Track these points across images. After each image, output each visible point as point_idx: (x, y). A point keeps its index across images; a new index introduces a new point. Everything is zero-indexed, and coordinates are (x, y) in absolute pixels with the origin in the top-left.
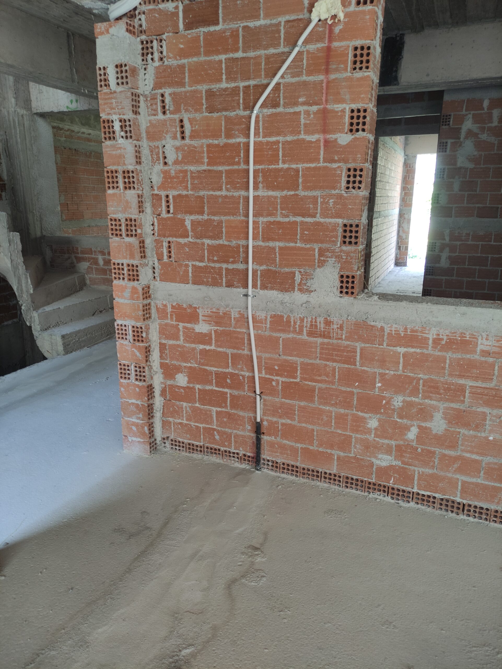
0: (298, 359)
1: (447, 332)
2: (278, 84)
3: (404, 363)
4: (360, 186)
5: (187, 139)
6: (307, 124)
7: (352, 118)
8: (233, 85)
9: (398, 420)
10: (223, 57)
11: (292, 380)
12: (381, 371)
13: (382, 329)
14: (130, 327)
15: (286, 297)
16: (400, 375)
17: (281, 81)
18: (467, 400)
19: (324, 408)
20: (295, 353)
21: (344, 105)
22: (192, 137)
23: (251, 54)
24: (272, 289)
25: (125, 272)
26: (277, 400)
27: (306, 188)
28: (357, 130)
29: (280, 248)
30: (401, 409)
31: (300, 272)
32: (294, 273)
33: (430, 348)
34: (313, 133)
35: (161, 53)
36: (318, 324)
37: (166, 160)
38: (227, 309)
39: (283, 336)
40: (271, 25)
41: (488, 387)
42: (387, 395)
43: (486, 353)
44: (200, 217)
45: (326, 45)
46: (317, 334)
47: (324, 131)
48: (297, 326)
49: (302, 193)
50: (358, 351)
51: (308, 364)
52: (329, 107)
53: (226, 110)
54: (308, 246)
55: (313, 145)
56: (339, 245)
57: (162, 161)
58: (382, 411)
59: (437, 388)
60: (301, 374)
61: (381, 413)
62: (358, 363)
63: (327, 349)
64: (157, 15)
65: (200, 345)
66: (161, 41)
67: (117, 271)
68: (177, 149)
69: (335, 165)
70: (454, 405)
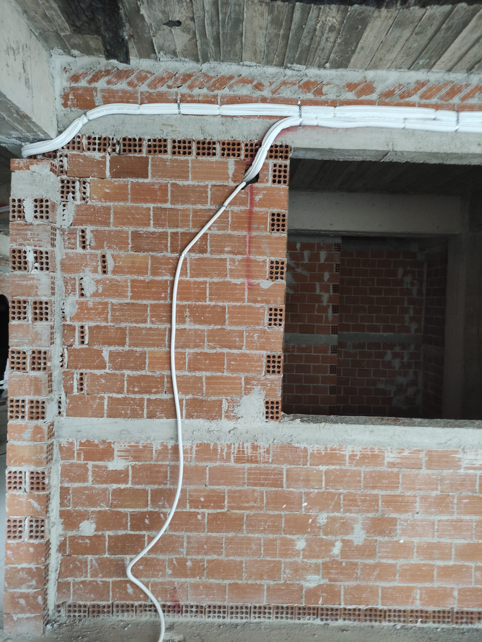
0: (225, 487)
1: (360, 448)
2: (205, 234)
3: (326, 480)
4: (281, 323)
5: (109, 273)
6: (233, 269)
7: (272, 268)
8: (161, 230)
9: (324, 537)
10: (151, 206)
11: (219, 511)
12: (306, 490)
13: (306, 450)
14: (27, 474)
15: (213, 425)
16: (323, 493)
17: (208, 232)
18: (380, 509)
19: (253, 535)
20: (223, 481)
21: (265, 257)
22: (114, 272)
23: (180, 207)
24: (198, 417)
25: (27, 409)
26: (202, 534)
27: (231, 323)
28: (277, 278)
29: (208, 378)
30: (326, 525)
31: (227, 400)
32: (221, 401)
33: (347, 464)
34: (238, 277)
35: (84, 193)
36: (245, 449)
37: (83, 292)
38: (149, 442)
39: (210, 464)
40: (198, 186)
41: (395, 494)
42: (312, 513)
43: (392, 465)
44: (120, 349)
45: (248, 208)
46: (244, 460)
47: (248, 277)
48: (224, 453)
49: (228, 327)
50: (285, 473)
51: (235, 492)
52: (252, 257)
53: (153, 251)
54: (235, 375)
55: (238, 287)
56: (263, 374)
57: (78, 292)
58: (309, 530)
59: (355, 500)
60: (228, 502)
61: (308, 533)
62: (285, 485)
63: (254, 474)
64: (81, 160)
65: (114, 484)
66: (84, 183)
67: (15, 409)
68: (98, 282)
69: (258, 305)
70: (371, 515)
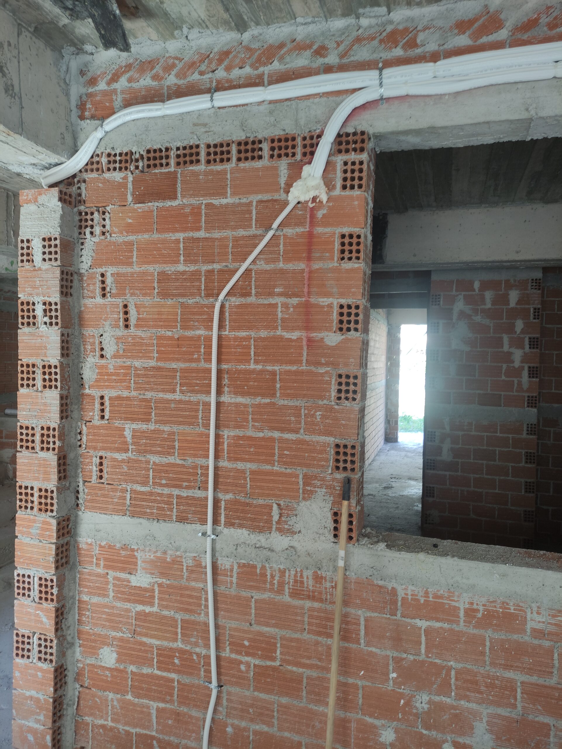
0: (277, 630)
1: (484, 600)
3: (427, 644)
4: (355, 396)
5: (132, 328)
6: (286, 319)
7: (342, 314)
9: (425, 732)
10: (181, 236)
11: (269, 663)
12: (396, 654)
13: (394, 591)
14: (36, 579)
15: (261, 539)
16: (423, 662)
19: (316, 708)
20: (274, 622)
21: (331, 300)
22: (138, 326)
23: (217, 234)
24: (241, 526)
25: (36, 499)
26: (247, 693)
27: (284, 396)
28: (349, 330)
29: (252, 472)
30: (428, 713)
31: (279, 505)
32: (271, 507)
33: (462, 623)
34: (293, 329)
35: (104, 226)
36: (305, 579)
37: (104, 353)
38: (178, 553)
39: (257, 595)
40: (240, 204)
41: (546, 684)
42: (404, 690)
43: (540, 634)
45: (308, 230)
46: (303, 595)
47: (307, 328)
48: (275, 582)
49: (280, 402)
50: (362, 622)
51: (291, 640)
52: (313, 300)
54: (289, 471)
55: (293, 344)
56: (330, 472)
57: (98, 354)
58: (400, 716)
59: (476, 683)
60: (281, 653)
61: (399, 720)
62: (362, 641)
63: (317, 618)
65: (137, 605)
66: (104, 213)
67: (23, 497)
68: (118, 339)
69: (322, 370)
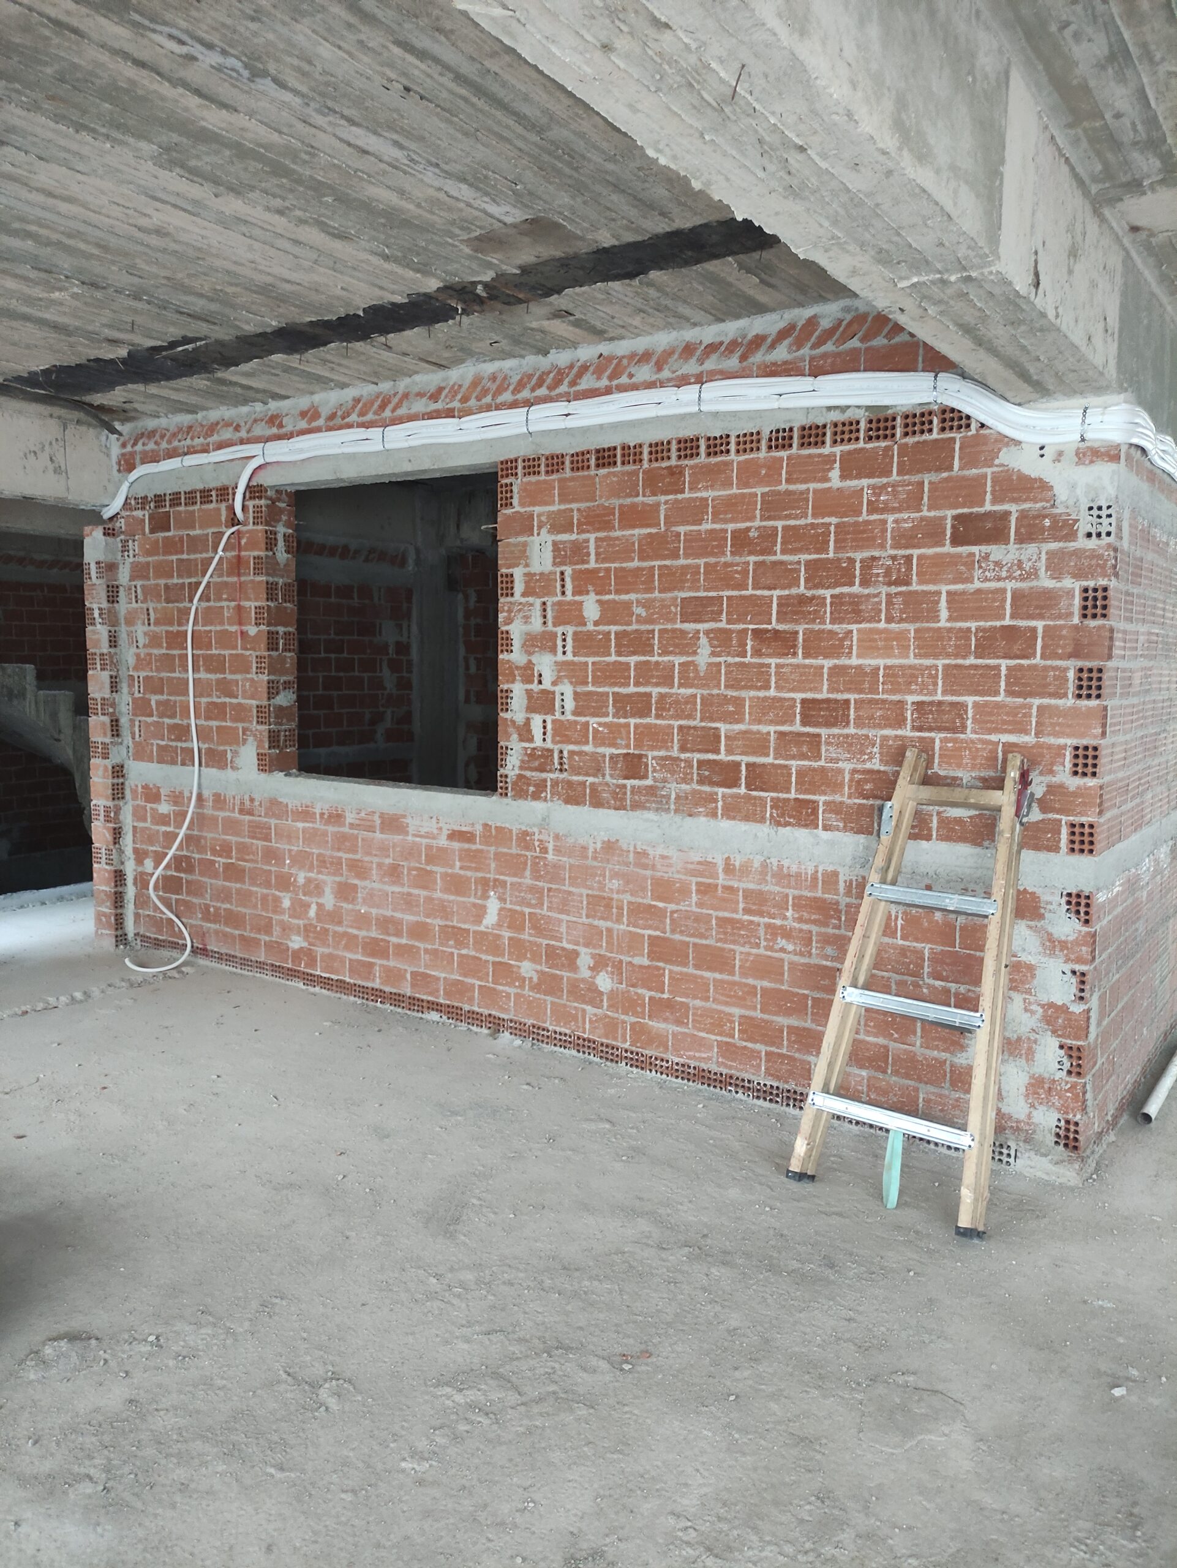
0: (233, 837)
1: (327, 806)
2: (209, 583)
5: (152, 625)
6: (229, 616)
7: (256, 613)
8: (181, 581)
9: (303, 898)
10: (174, 558)
11: (229, 861)
12: (289, 847)
13: (287, 805)
14: (103, 807)
15: (223, 775)
16: (301, 851)
17: (211, 580)
18: (345, 873)
19: (253, 889)
20: (231, 832)
21: (251, 603)
22: (156, 624)
23: (192, 557)
24: (212, 766)
25: (100, 750)
26: (220, 883)
27: (230, 672)
28: (260, 624)
29: (217, 727)
30: (304, 885)
31: (231, 750)
32: (226, 751)
33: (318, 822)
34: (233, 624)
35: (135, 551)
36: (245, 801)
37: (138, 644)
38: (182, 788)
39: (222, 814)
40: (203, 535)
41: (356, 858)
43: (352, 826)
44: (161, 697)
45: (237, 553)
46: (245, 812)
47: (240, 624)
48: (231, 804)
49: (229, 677)
50: (273, 827)
51: (240, 843)
52: (242, 603)
53: (176, 601)
54: (235, 725)
55: (234, 635)
56: (255, 725)
58: (292, 888)
59: (325, 862)
60: (236, 853)
61: (291, 891)
62: (273, 840)
63: (252, 826)
64: (131, 520)
65: (162, 827)
66: (134, 541)
67: (93, 749)
68: (145, 634)
69: (248, 653)
70: (338, 879)
